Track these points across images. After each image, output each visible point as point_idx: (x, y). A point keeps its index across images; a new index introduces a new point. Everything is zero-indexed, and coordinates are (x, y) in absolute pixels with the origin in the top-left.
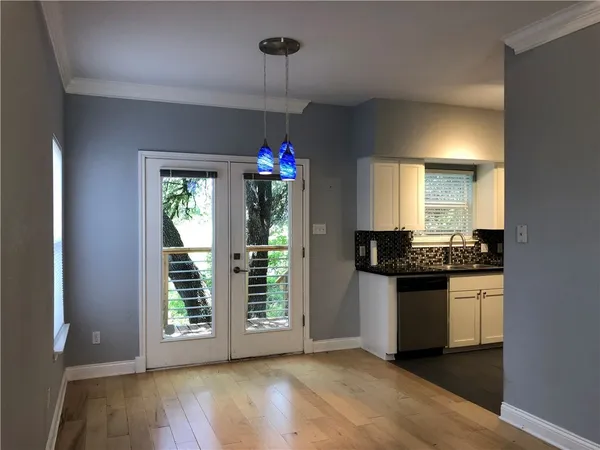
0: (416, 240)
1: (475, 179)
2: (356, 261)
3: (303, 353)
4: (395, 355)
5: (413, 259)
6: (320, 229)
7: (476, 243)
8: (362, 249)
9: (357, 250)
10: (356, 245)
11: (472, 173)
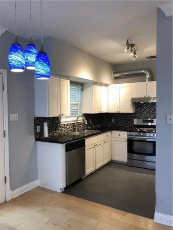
0: (62, 120)
1: (82, 90)
2: (35, 136)
3: (6, 202)
4: (65, 188)
5: (61, 130)
6: (15, 117)
7: (83, 120)
8: (38, 128)
9: (36, 129)
10: (35, 126)
11: (82, 87)
